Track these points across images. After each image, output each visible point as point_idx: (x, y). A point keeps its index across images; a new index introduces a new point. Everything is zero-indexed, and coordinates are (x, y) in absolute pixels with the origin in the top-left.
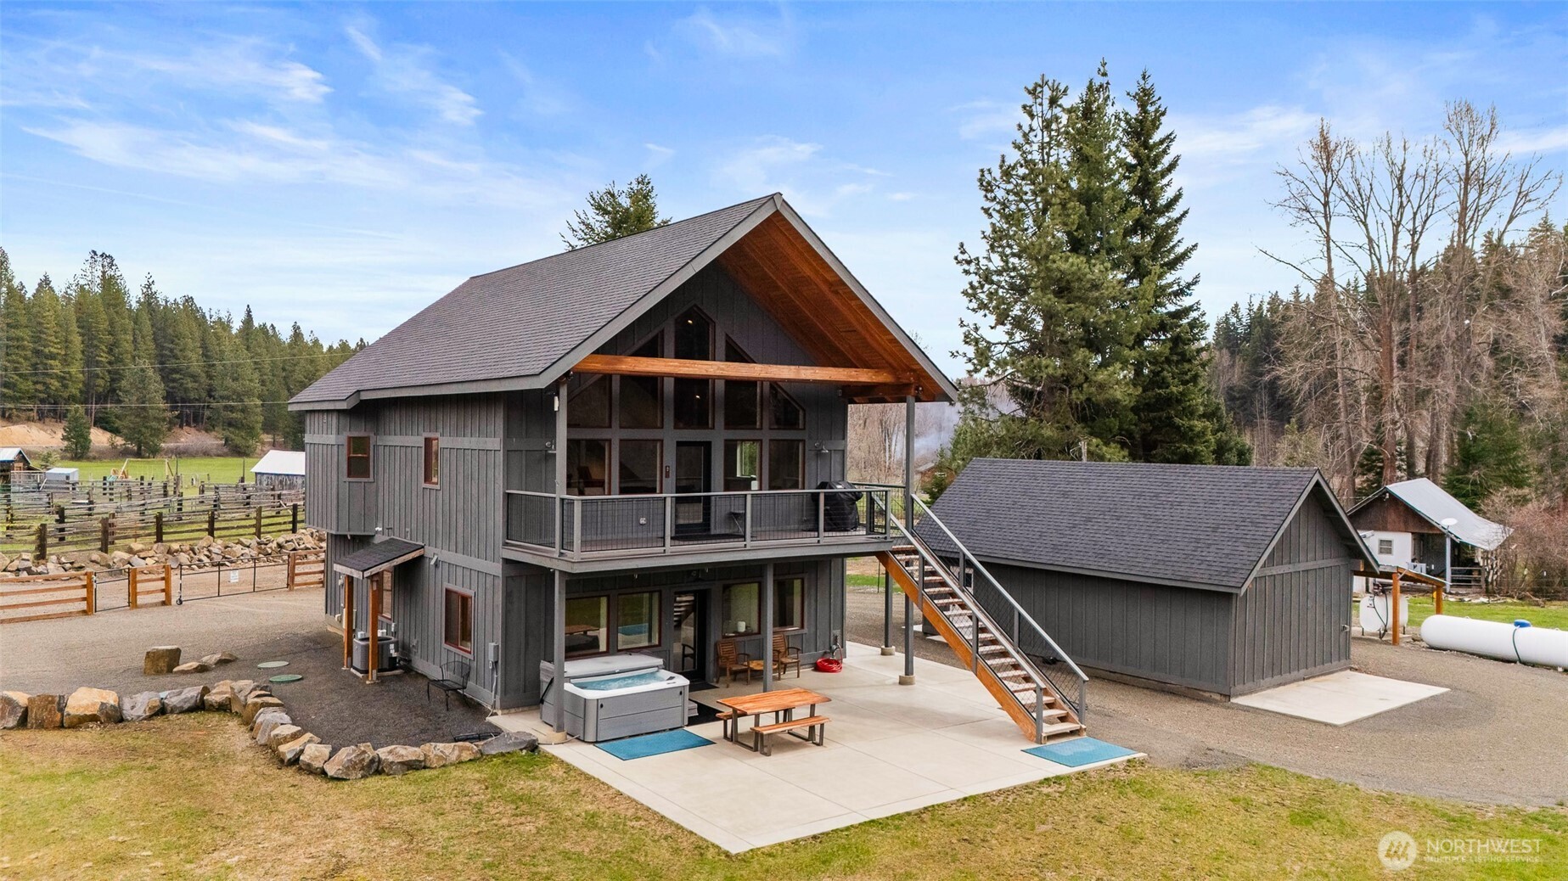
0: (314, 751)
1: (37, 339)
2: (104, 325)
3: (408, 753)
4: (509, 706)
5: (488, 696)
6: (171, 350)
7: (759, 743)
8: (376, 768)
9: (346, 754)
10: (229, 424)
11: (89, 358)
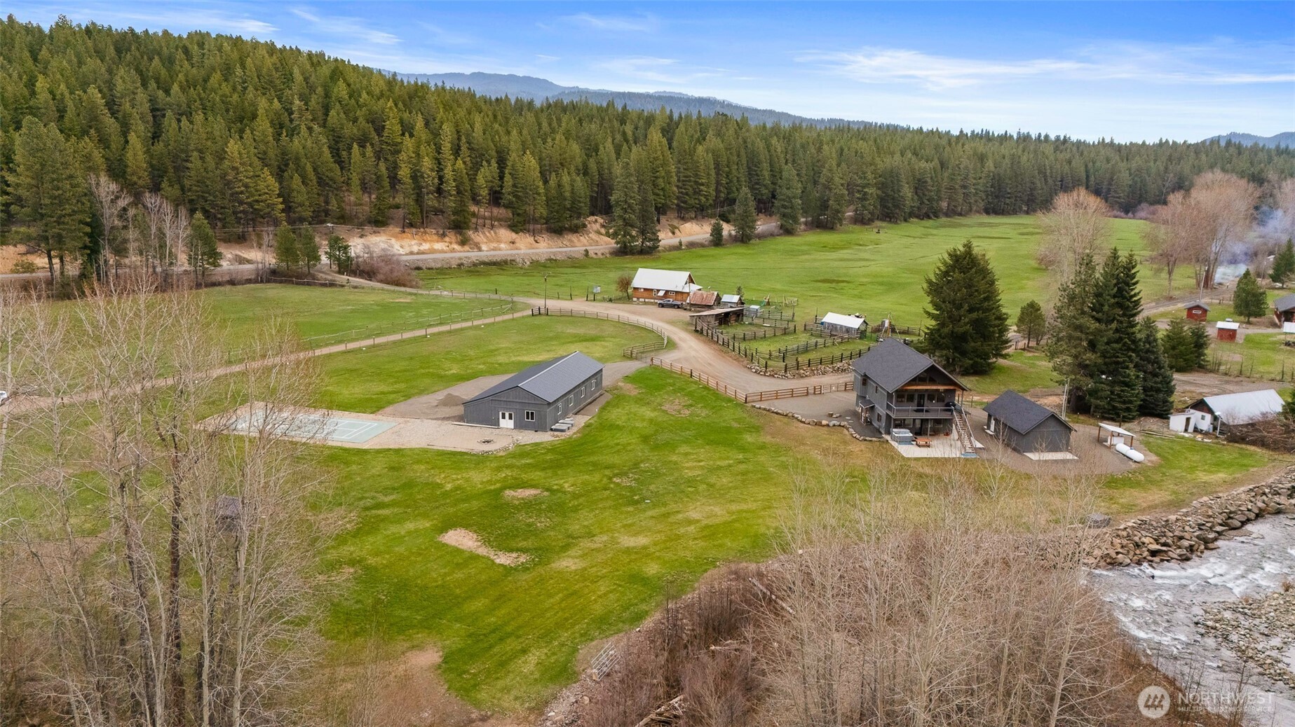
0: (858, 436)
1: (696, 176)
2: (725, 163)
3: (871, 439)
4: (885, 434)
5: (882, 431)
6: (755, 171)
7: (919, 446)
8: (867, 441)
9: (862, 438)
10: (784, 216)
11: (718, 183)
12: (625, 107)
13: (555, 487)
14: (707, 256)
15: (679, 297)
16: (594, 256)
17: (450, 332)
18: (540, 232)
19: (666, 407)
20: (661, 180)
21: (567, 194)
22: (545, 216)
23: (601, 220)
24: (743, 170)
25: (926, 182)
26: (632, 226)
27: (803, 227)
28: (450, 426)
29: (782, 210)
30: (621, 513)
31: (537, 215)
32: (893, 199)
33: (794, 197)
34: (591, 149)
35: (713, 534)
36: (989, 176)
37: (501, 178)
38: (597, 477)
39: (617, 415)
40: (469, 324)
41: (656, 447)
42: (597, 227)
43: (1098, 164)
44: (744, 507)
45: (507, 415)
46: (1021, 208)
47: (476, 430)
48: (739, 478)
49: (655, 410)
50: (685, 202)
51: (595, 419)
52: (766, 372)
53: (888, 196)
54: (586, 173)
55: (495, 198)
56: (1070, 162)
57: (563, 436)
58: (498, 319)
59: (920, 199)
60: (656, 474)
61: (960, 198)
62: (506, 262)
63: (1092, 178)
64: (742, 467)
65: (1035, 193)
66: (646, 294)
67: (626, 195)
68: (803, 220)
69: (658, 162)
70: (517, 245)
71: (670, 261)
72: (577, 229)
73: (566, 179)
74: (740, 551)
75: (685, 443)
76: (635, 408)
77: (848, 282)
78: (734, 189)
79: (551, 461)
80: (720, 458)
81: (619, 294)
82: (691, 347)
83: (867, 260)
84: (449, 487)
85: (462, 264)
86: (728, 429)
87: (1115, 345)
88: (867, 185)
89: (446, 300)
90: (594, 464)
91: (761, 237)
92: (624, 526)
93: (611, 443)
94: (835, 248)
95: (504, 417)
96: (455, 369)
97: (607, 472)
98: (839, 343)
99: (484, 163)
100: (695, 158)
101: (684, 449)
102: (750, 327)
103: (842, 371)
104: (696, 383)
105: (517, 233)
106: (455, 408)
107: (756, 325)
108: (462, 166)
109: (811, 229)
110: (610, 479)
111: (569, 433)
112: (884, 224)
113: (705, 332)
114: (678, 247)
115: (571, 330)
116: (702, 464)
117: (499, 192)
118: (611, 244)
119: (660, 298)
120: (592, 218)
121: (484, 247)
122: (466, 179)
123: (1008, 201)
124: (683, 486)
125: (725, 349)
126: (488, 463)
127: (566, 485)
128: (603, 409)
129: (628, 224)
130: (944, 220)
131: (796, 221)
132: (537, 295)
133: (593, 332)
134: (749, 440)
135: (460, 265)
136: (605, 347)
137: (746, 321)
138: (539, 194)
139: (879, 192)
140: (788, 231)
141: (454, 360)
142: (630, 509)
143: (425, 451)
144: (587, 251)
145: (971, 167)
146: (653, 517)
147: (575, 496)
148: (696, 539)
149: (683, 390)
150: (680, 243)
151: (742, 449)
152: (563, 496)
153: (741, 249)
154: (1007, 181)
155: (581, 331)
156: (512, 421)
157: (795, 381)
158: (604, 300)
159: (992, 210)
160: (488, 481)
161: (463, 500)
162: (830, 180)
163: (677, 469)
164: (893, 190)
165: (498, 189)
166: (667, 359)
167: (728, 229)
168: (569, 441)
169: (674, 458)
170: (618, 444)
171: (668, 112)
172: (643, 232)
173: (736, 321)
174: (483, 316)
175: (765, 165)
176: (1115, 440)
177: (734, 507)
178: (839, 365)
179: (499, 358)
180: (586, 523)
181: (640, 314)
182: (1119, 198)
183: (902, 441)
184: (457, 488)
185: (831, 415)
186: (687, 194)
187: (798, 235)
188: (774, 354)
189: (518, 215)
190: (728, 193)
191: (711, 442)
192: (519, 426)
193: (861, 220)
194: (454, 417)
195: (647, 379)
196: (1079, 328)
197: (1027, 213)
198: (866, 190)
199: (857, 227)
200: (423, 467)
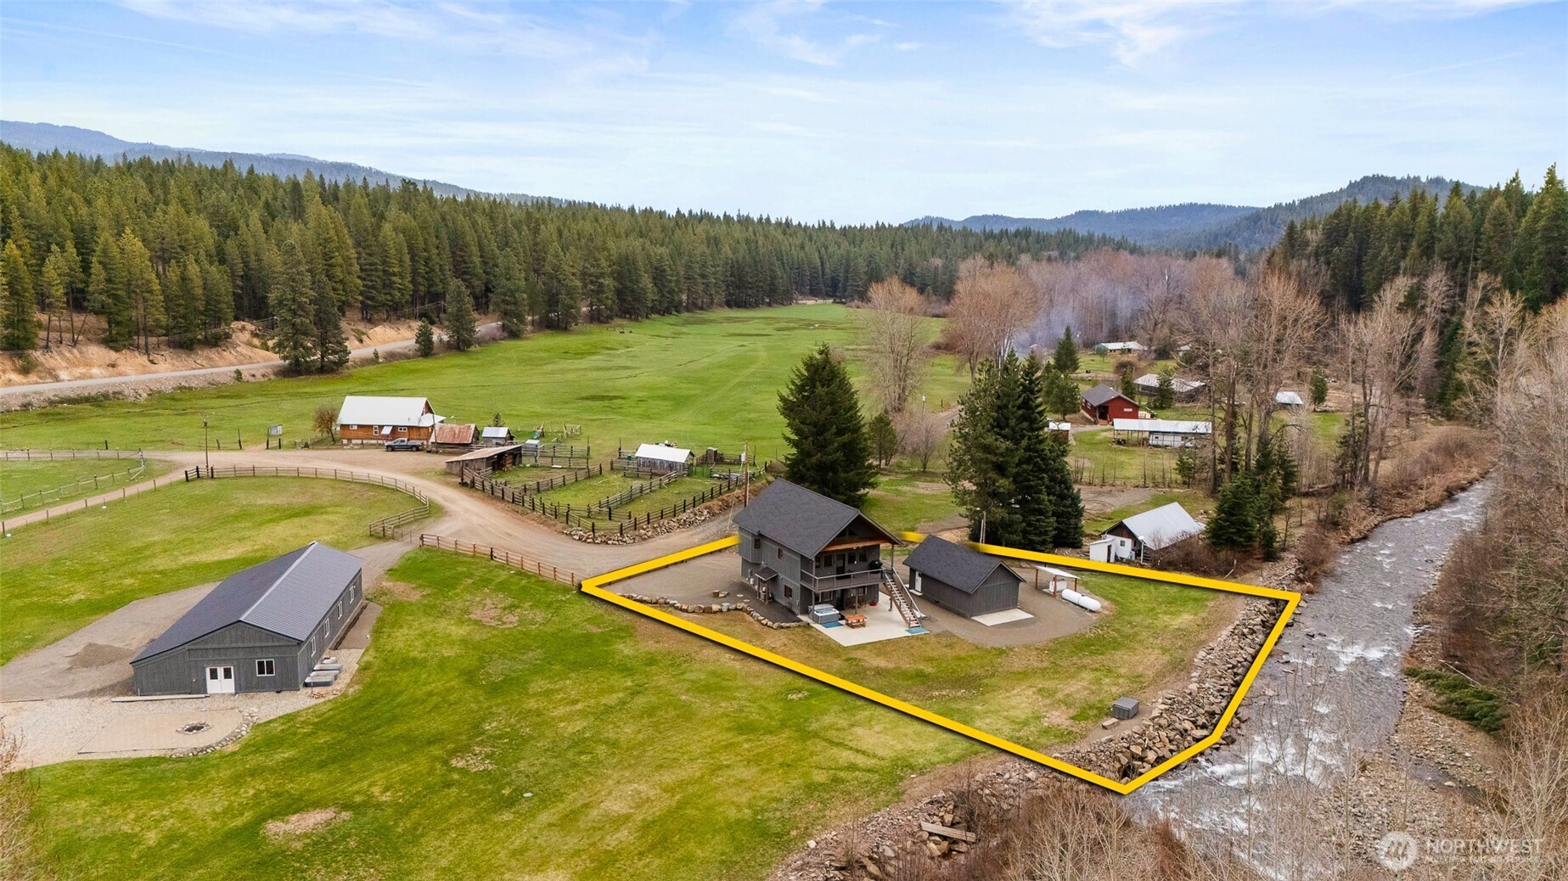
0: (770, 623)
1: (384, 263)
2: (422, 245)
3: (788, 625)
4: (802, 614)
5: (796, 611)
6: (461, 257)
7: (852, 626)
8: (782, 627)
9: (776, 624)
10: (506, 314)
11: (415, 272)
12: (251, 171)
13: (358, 799)
14: (417, 371)
15: (415, 434)
16: (251, 379)
17: (46, 523)
18: (158, 346)
19: (477, 614)
20: (338, 269)
21: (199, 291)
22: (164, 324)
23: (250, 327)
24: (447, 254)
25: (664, 271)
26: (306, 334)
27: (529, 328)
28: (109, 707)
29: (503, 306)
30: (496, 827)
31: (150, 322)
32: (633, 291)
33: (517, 290)
34: (227, 227)
35: (664, 839)
36: (727, 264)
37: (86, 267)
38: (422, 762)
39: (403, 639)
40: (78, 505)
41: (495, 690)
42: (246, 336)
43: (831, 250)
44: (683, 774)
45: (220, 672)
46: (763, 300)
47: (165, 706)
48: (645, 721)
49: (461, 622)
50: (372, 299)
51: (372, 652)
52: (594, 538)
53: (626, 288)
54: (222, 261)
55: (77, 300)
56: (802, 247)
57: (330, 693)
58: (131, 491)
59: (661, 291)
60: (518, 742)
61: (701, 288)
62: (106, 396)
63: (827, 265)
64: (641, 701)
65: (776, 282)
66: (361, 433)
67: (294, 291)
68: (530, 318)
69: (333, 245)
70: (121, 369)
71: (368, 380)
72: (217, 341)
73: (193, 269)
74: (722, 862)
75: (536, 673)
76: (428, 624)
77: (624, 398)
78: (437, 281)
79: (330, 746)
80: (602, 692)
81: (318, 434)
82: (467, 510)
83: (627, 368)
84: (152, 838)
85: (30, 404)
86: (587, 638)
87: (1025, 466)
88: (602, 275)
89: (19, 466)
90: (408, 739)
91: (481, 342)
92: (514, 854)
93: (419, 693)
94: (580, 354)
95: (214, 675)
96: (80, 593)
97: (436, 751)
98: (668, 484)
99: (54, 247)
100: (380, 239)
101: (539, 684)
102: (535, 471)
103: (691, 524)
104: (502, 567)
105: (117, 350)
106: (108, 668)
107: (543, 467)
108: (17, 252)
109: (540, 330)
110: (446, 763)
111: (339, 686)
112: (625, 322)
113: (478, 485)
114: (374, 360)
115: (262, 500)
116: (579, 706)
117: (82, 291)
118: (277, 360)
119: (386, 437)
120: (236, 325)
121: (63, 375)
122: (23, 271)
123: (750, 292)
124: (570, 755)
125: (520, 509)
126: (213, 773)
127: (376, 790)
128: (377, 632)
129: (299, 331)
130: (685, 315)
131: (522, 321)
132: (180, 445)
133: (301, 501)
134: (626, 652)
135: (26, 406)
136: (332, 523)
137: (527, 461)
138: (151, 292)
139: (616, 284)
140: (514, 335)
141: (72, 575)
142: (507, 816)
143: (79, 767)
144: (238, 373)
145: (708, 252)
146: (550, 825)
147: (403, 810)
148: (641, 854)
149: (489, 581)
150: (376, 354)
151: (626, 669)
152: (379, 814)
153: (461, 360)
154: (747, 269)
155: (281, 500)
156: (231, 682)
157: (637, 547)
158: (294, 446)
159: (733, 303)
160: (225, 812)
161: (191, 862)
162: (557, 268)
163: (544, 722)
164: (631, 281)
165: (80, 286)
166: (442, 531)
167: (439, 335)
168: (342, 703)
169: (532, 704)
170: (430, 694)
171: (317, 178)
172: (323, 342)
173: (514, 464)
174: (97, 489)
175: (474, 249)
176: (1061, 585)
177: (668, 778)
178: (684, 516)
179: (156, 561)
180: (444, 863)
181: (365, 464)
182: (858, 286)
183: (828, 622)
184: (171, 838)
185: (716, 595)
186: (373, 287)
187: (526, 338)
188: (595, 509)
189: (118, 324)
190: (430, 286)
191: (575, 666)
192: (245, 687)
193: (598, 318)
194: (112, 687)
195: (425, 570)
196: (987, 449)
197: (769, 305)
198: (601, 280)
199: (594, 327)
200: (84, 804)
